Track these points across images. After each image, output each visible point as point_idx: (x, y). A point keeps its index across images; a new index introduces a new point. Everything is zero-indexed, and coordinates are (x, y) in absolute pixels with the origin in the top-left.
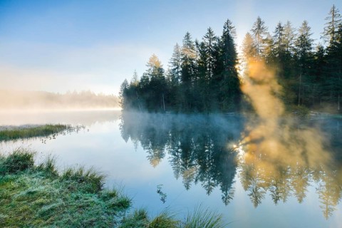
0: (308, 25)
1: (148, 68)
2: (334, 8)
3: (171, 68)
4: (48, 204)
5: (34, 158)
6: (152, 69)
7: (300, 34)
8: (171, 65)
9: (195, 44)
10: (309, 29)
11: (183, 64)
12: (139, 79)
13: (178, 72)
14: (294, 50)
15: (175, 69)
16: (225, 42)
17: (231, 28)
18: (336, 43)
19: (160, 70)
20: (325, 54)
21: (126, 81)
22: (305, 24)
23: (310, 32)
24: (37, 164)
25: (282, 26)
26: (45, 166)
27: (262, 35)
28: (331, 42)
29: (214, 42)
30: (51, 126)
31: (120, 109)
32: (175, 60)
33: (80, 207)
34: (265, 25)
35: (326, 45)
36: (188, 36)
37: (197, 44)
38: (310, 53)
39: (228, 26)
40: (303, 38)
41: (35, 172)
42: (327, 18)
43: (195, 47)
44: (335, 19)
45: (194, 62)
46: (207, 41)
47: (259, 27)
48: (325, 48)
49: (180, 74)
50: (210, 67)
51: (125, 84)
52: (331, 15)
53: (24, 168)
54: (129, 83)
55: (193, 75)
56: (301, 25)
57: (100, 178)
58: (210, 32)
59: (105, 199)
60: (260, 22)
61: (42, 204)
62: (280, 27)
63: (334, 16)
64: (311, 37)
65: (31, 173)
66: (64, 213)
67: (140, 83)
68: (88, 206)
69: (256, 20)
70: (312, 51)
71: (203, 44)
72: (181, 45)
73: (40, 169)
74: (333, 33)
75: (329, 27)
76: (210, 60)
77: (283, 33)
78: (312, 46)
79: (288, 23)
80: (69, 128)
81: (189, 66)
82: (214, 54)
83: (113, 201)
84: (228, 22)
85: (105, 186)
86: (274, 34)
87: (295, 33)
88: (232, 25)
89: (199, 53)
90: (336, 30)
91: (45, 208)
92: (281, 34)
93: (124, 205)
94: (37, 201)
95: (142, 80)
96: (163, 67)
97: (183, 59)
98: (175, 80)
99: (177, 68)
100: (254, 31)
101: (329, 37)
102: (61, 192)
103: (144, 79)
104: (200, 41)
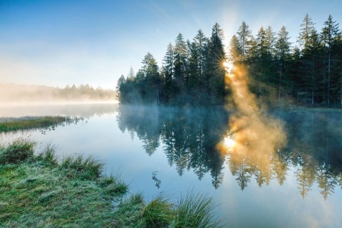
0: (286, 30)
1: (143, 65)
2: (307, 16)
3: (164, 65)
4: (47, 191)
5: (34, 148)
6: (147, 66)
7: (279, 37)
8: (165, 62)
9: (186, 44)
10: (287, 33)
11: (176, 62)
12: (135, 75)
13: (171, 69)
14: (275, 51)
15: (168, 66)
16: (214, 43)
17: (219, 30)
18: (310, 47)
19: (155, 67)
20: (301, 55)
21: (122, 76)
22: (283, 29)
23: (288, 36)
24: (36, 154)
25: (264, 30)
26: (44, 156)
27: (246, 37)
28: (306, 46)
29: (204, 42)
30: (51, 118)
31: (118, 102)
32: (168, 58)
33: (79, 193)
34: (249, 29)
35: (301, 48)
36: (180, 37)
37: (189, 44)
38: (288, 55)
39: (216, 28)
40: (281, 41)
41: (35, 161)
42: (302, 25)
43: (187, 47)
44: (309, 26)
45: (186, 60)
46: (198, 41)
47: (244, 31)
48: (301, 50)
49: (173, 71)
50: (200, 65)
51: (121, 79)
52: (305, 23)
53: (24, 157)
54: (126, 78)
55: (184, 72)
56: (280, 30)
57: (98, 166)
58: (200, 33)
59: (103, 185)
60: (244, 26)
61: (41, 192)
62: (262, 31)
63: (307, 23)
64: (289, 41)
65: (30, 163)
66: (63, 199)
67: (136, 79)
68: (86, 192)
69: (241, 25)
70: (290, 52)
71: (194, 44)
72: (174, 45)
73: (39, 158)
74: (307, 37)
75: (303, 33)
76: (201, 58)
77: (265, 36)
78: (290, 48)
79: (269, 28)
80: (68, 120)
81: (182, 64)
82: (204, 53)
83: (110, 187)
84: (216, 26)
85: (103, 173)
86: (257, 37)
87: (275, 36)
88: (220, 28)
89: (191, 52)
90: (310, 35)
91: (45, 195)
92: (263, 37)
93: (121, 190)
94: (37, 189)
95: (138, 75)
96: (157, 64)
97: (176, 57)
98: (169, 76)
99: (171, 65)
100: (239, 34)
101: (304, 41)
102: (60, 179)
103: (140, 75)
104: (191, 41)
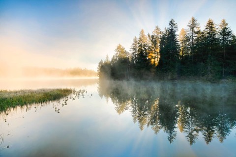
1: (116, 53)
3: (131, 52)
6: (119, 53)
8: (132, 50)
9: (147, 36)
11: (139, 49)
12: (110, 60)
13: (136, 55)
15: (134, 53)
17: (174, 25)
21: (102, 60)
29: (160, 35)
31: (98, 78)
32: (134, 47)
34: (197, 22)
36: (142, 31)
37: (149, 36)
43: (148, 38)
45: (147, 48)
46: (156, 34)
47: (193, 24)
51: (101, 63)
58: (157, 29)
60: (193, 20)
62: (210, 22)
67: (111, 62)
69: (191, 19)
71: (153, 37)
72: (138, 38)
77: (213, 26)
81: (143, 51)
84: (172, 21)
86: (206, 27)
88: (175, 23)
89: (151, 42)
95: (112, 60)
97: (140, 46)
99: (136, 52)
100: (189, 26)
103: (114, 59)
104: (151, 34)
